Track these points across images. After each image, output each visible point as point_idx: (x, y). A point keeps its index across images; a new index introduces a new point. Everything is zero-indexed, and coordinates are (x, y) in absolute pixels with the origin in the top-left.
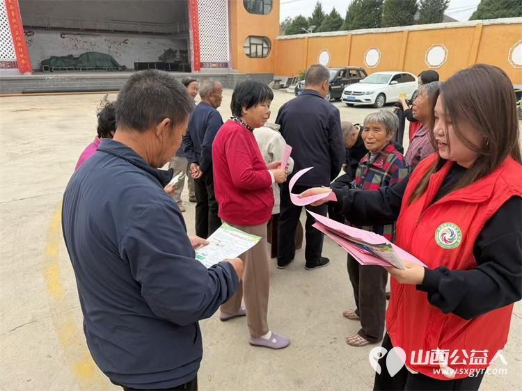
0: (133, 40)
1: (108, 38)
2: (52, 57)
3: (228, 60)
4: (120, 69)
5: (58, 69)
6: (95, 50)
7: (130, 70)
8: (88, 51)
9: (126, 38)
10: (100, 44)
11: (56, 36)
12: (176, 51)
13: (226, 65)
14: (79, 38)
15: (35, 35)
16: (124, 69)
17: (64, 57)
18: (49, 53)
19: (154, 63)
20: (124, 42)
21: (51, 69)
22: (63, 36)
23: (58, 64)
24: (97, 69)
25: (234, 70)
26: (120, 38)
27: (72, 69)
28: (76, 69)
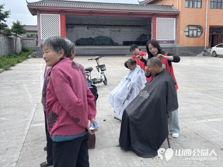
0: (123, 29)
1: (111, 29)
2: (82, 39)
3: (174, 39)
4: (114, 44)
5: (83, 45)
6: (103, 35)
7: (120, 45)
8: (100, 36)
9: (120, 29)
10: (106, 32)
11: (85, 29)
12: (147, 35)
13: (172, 42)
14: (96, 29)
15: (75, 28)
16: (117, 44)
17: (87, 39)
18: (80, 37)
19: (133, 41)
20: (119, 31)
21: (80, 44)
22: (88, 28)
23: (83, 42)
24: (103, 44)
25: (178, 45)
26: (117, 29)
27: (90, 45)
28: (92, 45)
